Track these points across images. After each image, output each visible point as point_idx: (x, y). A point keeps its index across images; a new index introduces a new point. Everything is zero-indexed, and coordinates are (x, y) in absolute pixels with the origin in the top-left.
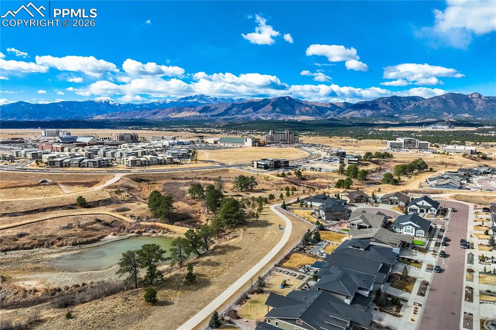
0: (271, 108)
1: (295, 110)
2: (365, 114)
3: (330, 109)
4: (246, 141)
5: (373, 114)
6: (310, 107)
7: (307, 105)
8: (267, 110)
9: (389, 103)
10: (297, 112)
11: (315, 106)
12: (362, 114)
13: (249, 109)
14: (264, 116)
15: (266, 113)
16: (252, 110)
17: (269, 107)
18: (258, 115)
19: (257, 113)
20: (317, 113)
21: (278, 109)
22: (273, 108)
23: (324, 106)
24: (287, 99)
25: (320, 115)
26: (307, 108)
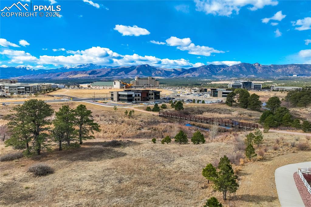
0: (136, 72)
1: (152, 73)
2: (195, 76)
3: (173, 72)
4: (115, 84)
5: (199, 75)
6: (161, 71)
7: (159, 70)
8: (134, 73)
9: (208, 69)
10: (153, 74)
11: (164, 70)
12: (193, 75)
13: (122, 72)
14: (132, 77)
15: (133, 75)
16: (124, 73)
17: (135, 71)
18: (128, 76)
19: (127, 75)
20: (165, 75)
21: (141, 73)
22: (138, 72)
23: (170, 71)
24: (146, 66)
25: (168, 76)
26: (159, 72)
